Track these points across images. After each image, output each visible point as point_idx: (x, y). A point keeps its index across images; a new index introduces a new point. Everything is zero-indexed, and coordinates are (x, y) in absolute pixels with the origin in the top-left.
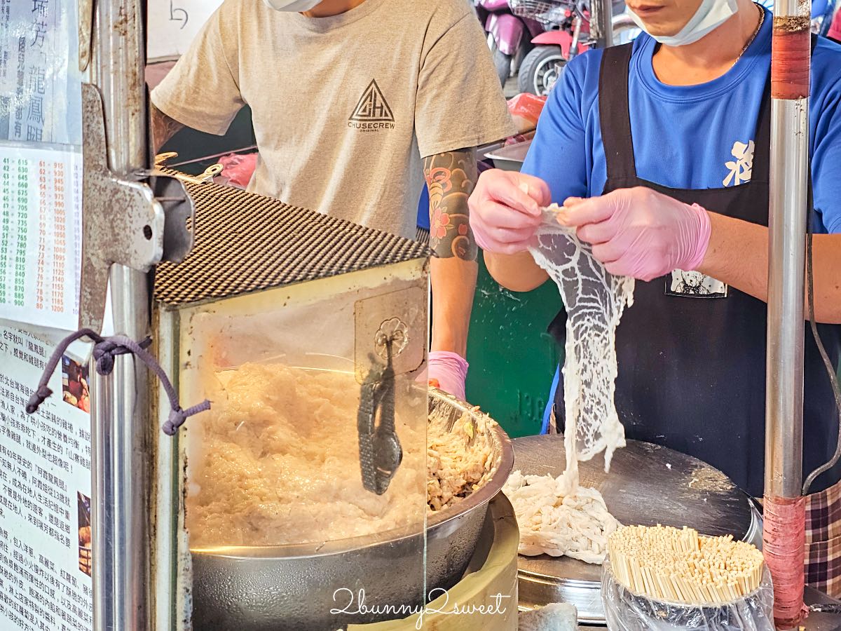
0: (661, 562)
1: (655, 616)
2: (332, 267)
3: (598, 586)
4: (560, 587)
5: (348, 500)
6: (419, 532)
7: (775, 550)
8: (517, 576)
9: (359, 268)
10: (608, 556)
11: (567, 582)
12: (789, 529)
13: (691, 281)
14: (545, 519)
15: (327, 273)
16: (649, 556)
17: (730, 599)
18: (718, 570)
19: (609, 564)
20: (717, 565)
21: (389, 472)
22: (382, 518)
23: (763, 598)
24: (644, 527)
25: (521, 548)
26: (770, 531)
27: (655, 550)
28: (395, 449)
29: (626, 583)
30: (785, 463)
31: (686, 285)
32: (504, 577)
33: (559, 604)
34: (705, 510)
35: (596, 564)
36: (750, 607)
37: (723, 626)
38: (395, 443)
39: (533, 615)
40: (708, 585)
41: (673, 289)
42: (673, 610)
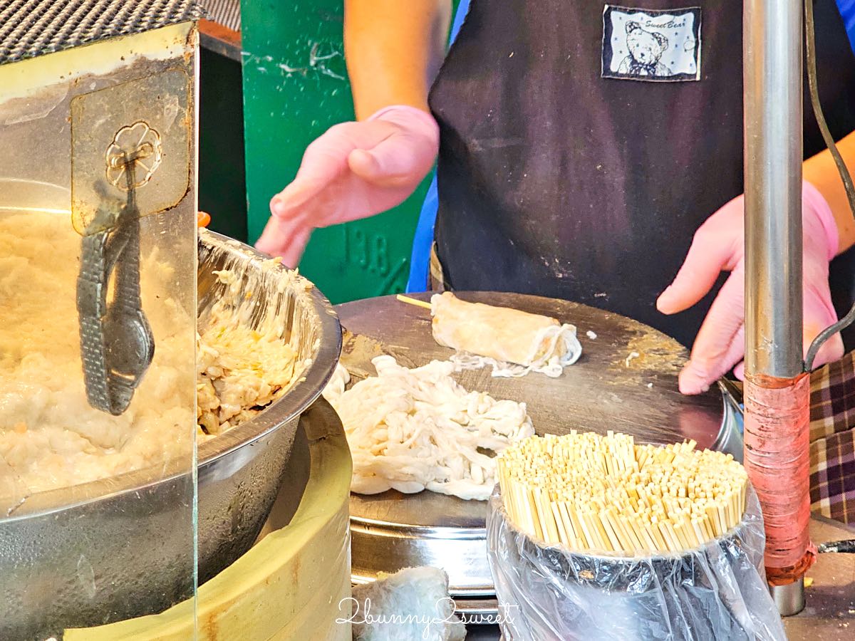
0: (584, 491)
1: (575, 579)
2: (31, 42)
3: (481, 535)
4: (420, 542)
5: (61, 424)
6: (185, 471)
7: (764, 460)
8: (351, 528)
9: (78, 44)
10: (498, 487)
11: (430, 532)
12: (785, 426)
13: (643, 55)
14: (393, 434)
15: (23, 52)
16: (564, 483)
17: (696, 545)
18: (675, 499)
19: (500, 500)
20: (673, 492)
21: (132, 378)
22: (120, 449)
23: (749, 540)
24: (554, 436)
25: (357, 482)
26: (755, 430)
27: (574, 472)
28: (141, 339)
29: (527, 529)
30: (776, 322)
31: (634, 62)
32: (328, 534)
33: (419, 569)
34: (649, 401)
35: (477, 501)
36: (729, 555)
37: (685, 588)
38: (141, 328)
39: (376, 588)
40: (661, 525)
41: (613, 68)
42: (605, 567)
